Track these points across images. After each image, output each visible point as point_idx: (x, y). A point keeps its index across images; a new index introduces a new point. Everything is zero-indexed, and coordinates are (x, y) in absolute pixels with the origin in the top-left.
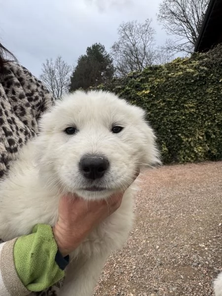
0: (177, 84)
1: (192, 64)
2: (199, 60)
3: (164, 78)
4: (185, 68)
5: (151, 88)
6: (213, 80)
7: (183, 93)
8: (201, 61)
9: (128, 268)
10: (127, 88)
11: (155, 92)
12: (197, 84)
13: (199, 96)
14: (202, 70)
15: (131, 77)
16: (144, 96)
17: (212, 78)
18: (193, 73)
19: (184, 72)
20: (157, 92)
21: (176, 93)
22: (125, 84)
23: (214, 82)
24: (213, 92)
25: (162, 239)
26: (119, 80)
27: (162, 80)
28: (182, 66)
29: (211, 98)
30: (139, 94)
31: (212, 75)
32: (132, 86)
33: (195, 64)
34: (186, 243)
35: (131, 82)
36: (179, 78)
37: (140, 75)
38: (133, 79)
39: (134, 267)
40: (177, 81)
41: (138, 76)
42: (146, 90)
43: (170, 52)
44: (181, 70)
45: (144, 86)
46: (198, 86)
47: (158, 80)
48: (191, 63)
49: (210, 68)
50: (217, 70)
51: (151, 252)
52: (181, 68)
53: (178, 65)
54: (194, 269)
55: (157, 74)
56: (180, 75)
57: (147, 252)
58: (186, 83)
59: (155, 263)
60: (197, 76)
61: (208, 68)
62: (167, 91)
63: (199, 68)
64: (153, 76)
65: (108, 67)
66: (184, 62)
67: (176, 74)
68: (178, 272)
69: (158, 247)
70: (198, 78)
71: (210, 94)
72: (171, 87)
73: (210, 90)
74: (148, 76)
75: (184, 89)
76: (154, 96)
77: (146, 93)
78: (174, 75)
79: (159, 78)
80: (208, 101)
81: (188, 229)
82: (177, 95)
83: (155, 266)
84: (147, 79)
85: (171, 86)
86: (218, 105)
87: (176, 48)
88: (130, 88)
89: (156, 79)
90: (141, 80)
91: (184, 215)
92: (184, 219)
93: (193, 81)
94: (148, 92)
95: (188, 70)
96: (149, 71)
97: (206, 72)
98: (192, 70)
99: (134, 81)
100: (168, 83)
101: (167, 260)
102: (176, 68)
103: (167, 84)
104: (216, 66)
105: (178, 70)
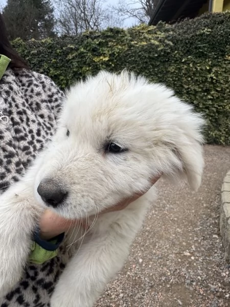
0: (139, 56)
1: (157, 36)
2: (164, 32)
3: (127, 45)
4: (150, 39)
5: (110, 55)
6: (176, 58)
7: (145, 68)
8: (167, 34)
9: (113, 297)
10: (82, 50)
11: (115, 61)
12: (160, 59)
13: (161, 73)
14: (167, 45)
15: (87, 37)
16: (102, 64)
17: (176, 56)
18: (158, 46)
19: (148, 43)
20: (117, 61)
21: (138, 66)
22: (80, 44)
23: (177, 60)
24: (174, 72)
25: (142, 248)
26: (71, 37)
27: (123, 47)
28: (146, 35)
29: (172, 77)
30: (96, 59)
31: (176, 52)
32: (88, 49)
33: (160, 36)
34: (170, 252)
35: (87, 43)
36: (143, 49)
37: (99, 36)
38: (90, 40)
39: (121, 295)
40: (140, 52)
41: (95, 38)
42: (105, 57)
43: (122, 15)
44: (144, 40)
45: (103, 50)
46: (161, 61)
47: (120, 47)
48: (156, 33)
49: (175, 44)
50: (182, 47)
51: (135, 268)
52: (145, 38)
53: (143, 33)
54: (189, 289)
55: (118, 39)
56: (143, 46)
57: (131, 269)
58: (149, 56)
59: (145, 285)
60: (162, 50)
61: (173, 43)
62: (128, 62)
63: (164, 42)
64: (114, 41)
65: (46, 17)
66: (149, 31)
67: (139, 44)
68: (174, 295)
69: (141, 260)
70: (162, 53)
71: (172, 73)
72: (133, 58)
73: (172, 69)
74: (108, 39)
75: (146, 62)
76: (113, 65)
77: (104, 59)
78: (137, 44)
79: (120, 45)
80: (169, 80)
81: (167, 232)
82: (138, 69)
83: (145, 290)
84: (107, 43)
85: (133, 56)
86: (177, 87)
87: (128, 12)
88: (85, 51)
89: (117, 45)
90: (100, 43)
91: (156, 213)
92: (158, 217)
93: (156, 55)
94: (107, 59)
95: (152, 41)
96: (109, 34)
97: (171, 48)
98: (157, 43)
99: (91, 42)
100: (130, 52)
101: (156, 278)
102: (140, 36)
103: (129, 54)
104: (181, 43)
105: (141, 39)
